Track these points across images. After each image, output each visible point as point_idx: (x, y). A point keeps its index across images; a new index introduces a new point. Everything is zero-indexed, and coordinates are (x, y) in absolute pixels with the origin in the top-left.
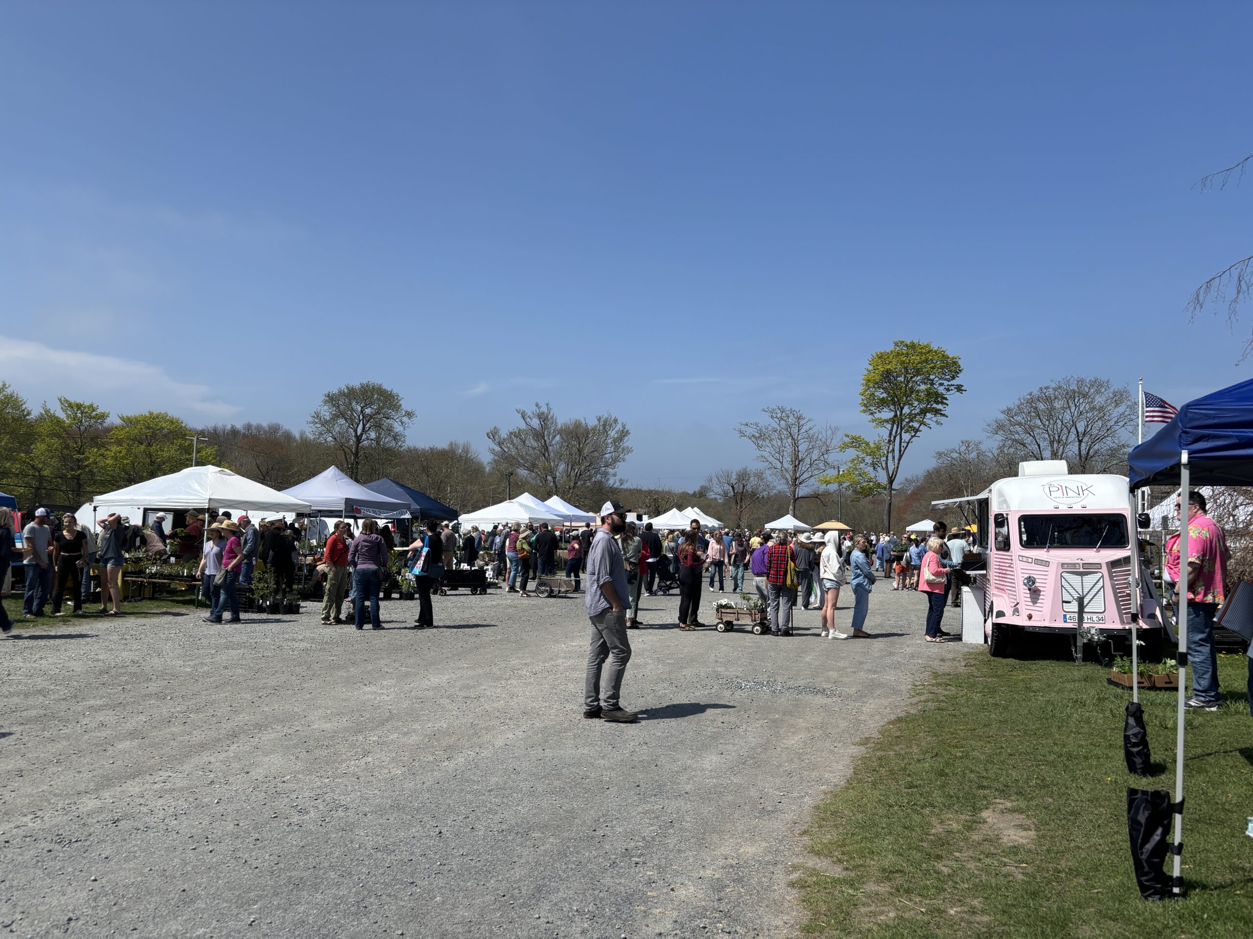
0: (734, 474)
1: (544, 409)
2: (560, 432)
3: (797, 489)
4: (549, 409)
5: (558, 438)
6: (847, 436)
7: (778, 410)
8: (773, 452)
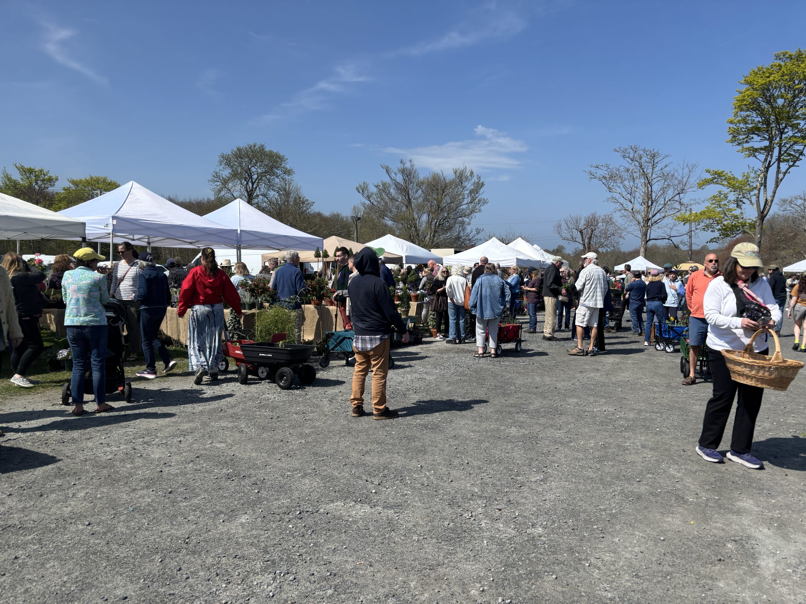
0: (583, 218)
1: (408, 165)
2: (422, 186)
3: (649, 231)
4: (412, 165)
5: (420, 191)
6: (708, 171)
7: (630, 150)
8: (624, 194)
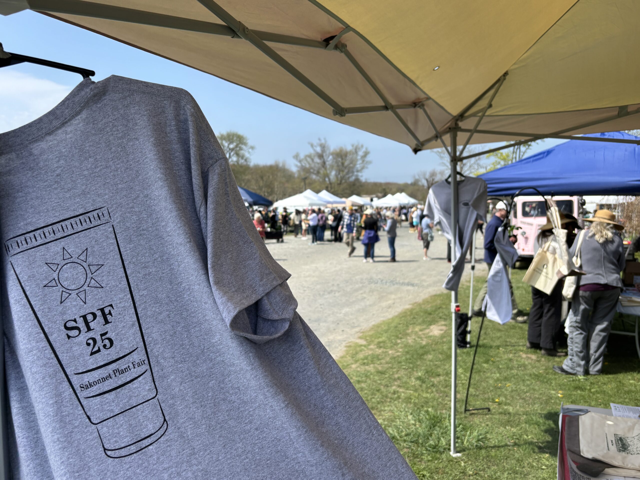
1: (323, 141)
2: (332, 154)
4: (326, 141)
5: (331, 157)
